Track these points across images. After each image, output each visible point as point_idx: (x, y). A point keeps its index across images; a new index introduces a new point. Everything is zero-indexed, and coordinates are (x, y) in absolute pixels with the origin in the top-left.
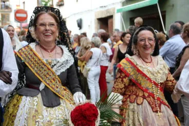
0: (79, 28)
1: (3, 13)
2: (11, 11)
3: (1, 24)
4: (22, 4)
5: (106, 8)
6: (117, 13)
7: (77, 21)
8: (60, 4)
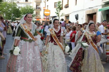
1: (36, 11)
2: (41, 10)
3: (35, 17)
4: (46, 7)
5: (93, 9)
6: (99, 11)
7: (75, 16)
8: (67, 7)
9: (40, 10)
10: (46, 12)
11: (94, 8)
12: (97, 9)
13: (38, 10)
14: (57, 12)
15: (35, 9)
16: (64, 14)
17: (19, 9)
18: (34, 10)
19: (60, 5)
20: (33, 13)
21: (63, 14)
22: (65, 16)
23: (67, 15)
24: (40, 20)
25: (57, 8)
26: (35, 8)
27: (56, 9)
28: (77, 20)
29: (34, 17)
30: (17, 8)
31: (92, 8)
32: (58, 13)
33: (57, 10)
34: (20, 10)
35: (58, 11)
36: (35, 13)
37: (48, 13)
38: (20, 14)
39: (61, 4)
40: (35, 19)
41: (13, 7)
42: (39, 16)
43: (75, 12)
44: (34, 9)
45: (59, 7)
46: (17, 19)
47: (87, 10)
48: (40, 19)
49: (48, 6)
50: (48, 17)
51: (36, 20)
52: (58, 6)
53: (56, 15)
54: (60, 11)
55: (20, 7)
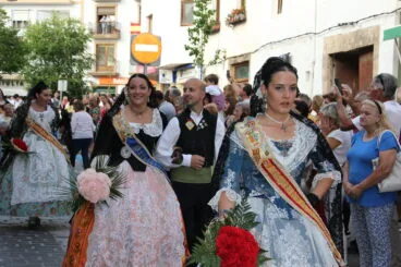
1: (99, 42)
2: (119, 38)
3: (93, 70)
4: (145, 21)
5: (357, 28)
6: (385, 39)
8: (238, 20)
9: (114, 35)
10: (140, 48)
11: (364, 25)
12: (378, 28)
13: (108, 36)
14: (193, 46)
15: (92, 33)
16: (228, 56)
17: (15, 32)
18: (86, 38)
19: (204, 12)
20: (82, 50)
21: (221, 56)
22: (233, 61)
23: (240, 60)
24: (115, 81)
25: (193, 27)
26: (94, 26)
27: (189, 31)
29: (88, 67)
30: (8, 25)
31: (352, 24)
32: (195, 52)
33: (195, 35)
34: (19, 34)
35: (196, 39)
36: (90, 48)
37: (153, 48)
38: (22, 54)
39: (211, 6)
40: (94, 76)
42: (109, 64)
43: (274, 46)
44: (86, 32)
45: (202, 22)
46: (7, 76)
47: (328, 34)
48: (117, 76)
49: (150, 17)
50: (150, 69)
51: (97, 82)
52: (199, 18)
53: (191, 59)
54: (206, 42)
55: (19, 22)
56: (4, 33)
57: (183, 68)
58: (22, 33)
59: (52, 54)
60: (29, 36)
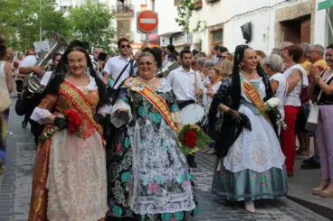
0: (245, 40)
1: (120, 19)
2: (132, 16)
3: (116, 38)
4: (150, 2)
5: (299, 2)
6: (319, 9)
7: (242, 28)
9: (129, 14)
12: (314, 0)
13: (126, 14)
14: (181, 19)
15: (114, 12)
16: (209, 24)
17: (62, 14)
18: (110, 17)
20: (107, 25)
21: (202, 25)
22: (211, 29)
23: (216, 28)
25: (181, 6)
27: (179, 9)
28: (247, 42)
29: (113, 37)
30: (57, 9)
33: (182, 11)
34: (64, 15)
35: (184, 14)
36: (114, 24)
37: (152, 21)
38: (67, 29)
41: (42, 7)
42: (126, 35)
43: (241, 17)
44: (110, 12)
45: (187, 2)
53: (180, 29)
54: (191, 15)
55: (65, 7)
56: (54, 14)
57: (177, 35)
58: (66, 14)
59: (87, 28)
60: (71, 17)
